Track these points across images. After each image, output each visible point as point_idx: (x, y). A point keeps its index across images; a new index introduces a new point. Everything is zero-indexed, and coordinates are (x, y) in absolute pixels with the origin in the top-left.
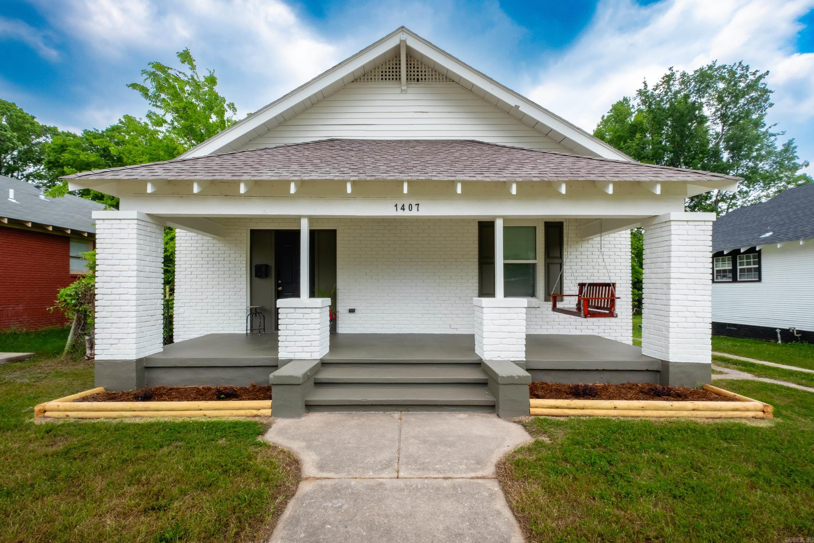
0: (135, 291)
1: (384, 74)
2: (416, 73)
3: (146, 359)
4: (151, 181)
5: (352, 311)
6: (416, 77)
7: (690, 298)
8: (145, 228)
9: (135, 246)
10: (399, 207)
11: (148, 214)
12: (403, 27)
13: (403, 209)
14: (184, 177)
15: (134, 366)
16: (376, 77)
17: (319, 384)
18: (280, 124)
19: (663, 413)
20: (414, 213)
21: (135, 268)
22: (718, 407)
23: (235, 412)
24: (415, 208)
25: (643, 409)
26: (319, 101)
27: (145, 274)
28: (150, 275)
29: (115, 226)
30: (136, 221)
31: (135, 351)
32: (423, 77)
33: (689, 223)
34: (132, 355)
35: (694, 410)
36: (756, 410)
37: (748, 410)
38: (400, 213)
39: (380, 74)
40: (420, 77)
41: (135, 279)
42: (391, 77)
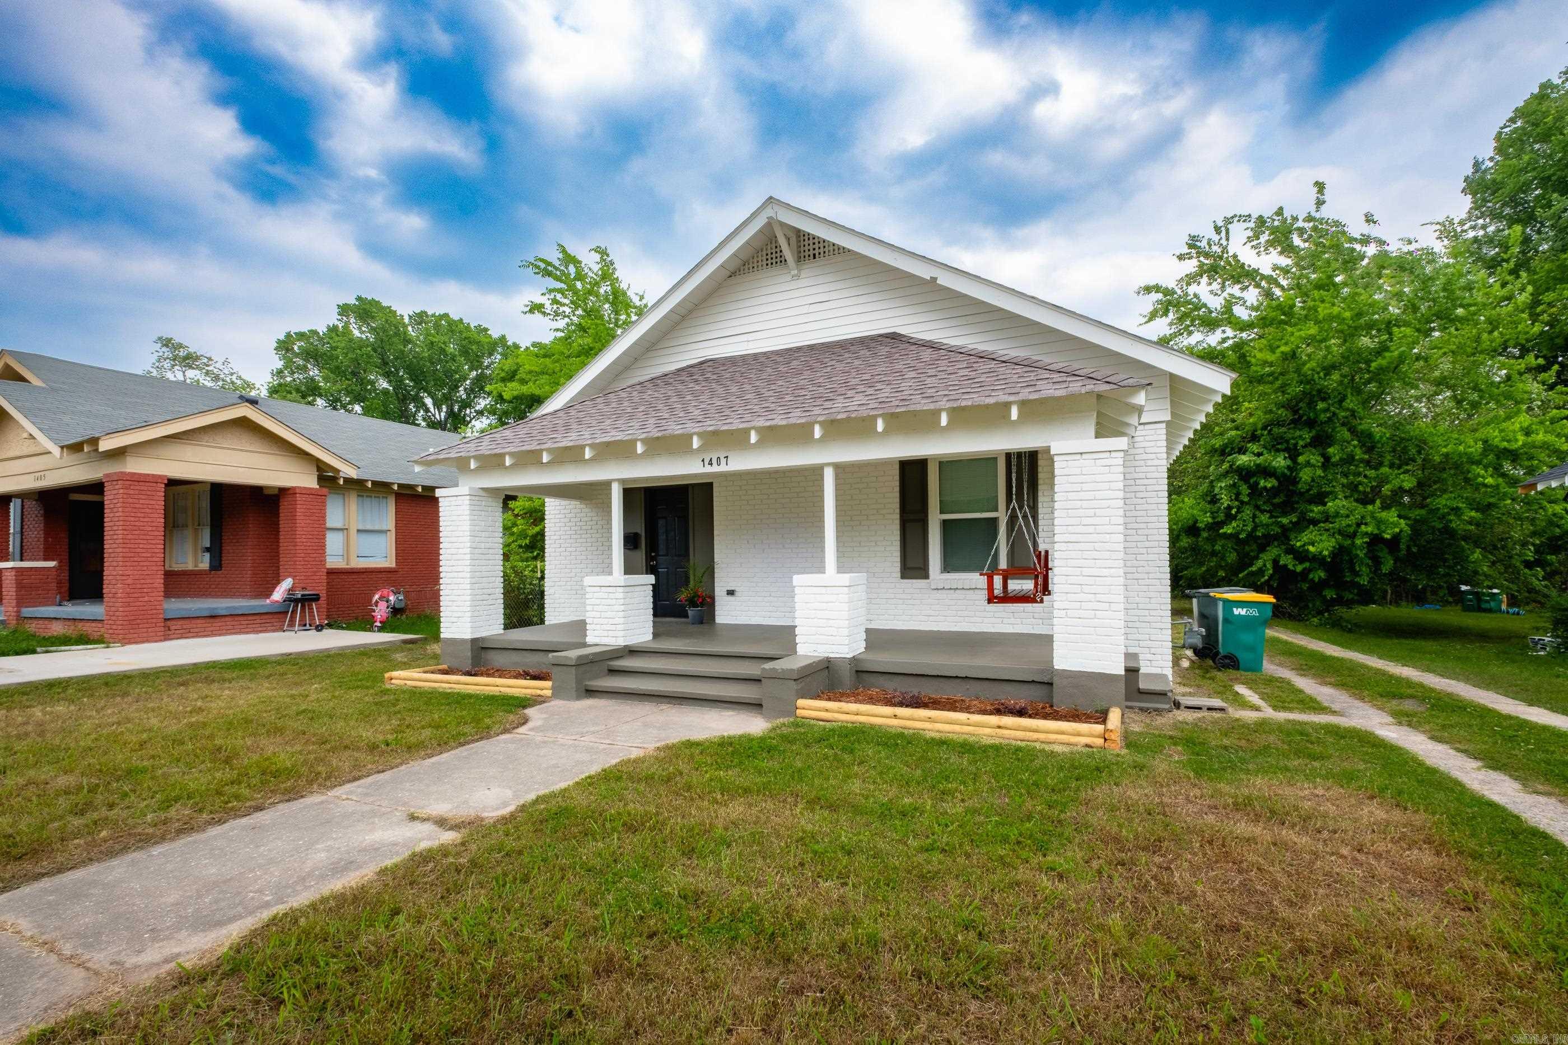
0: (468, 569)
1: (769, 257)
2: (811, 247)
3: (482, 639)
4: (474, 457)
5: (731, 593)
6: (811, 253)
7: (1086, 572)
8: (479, 503)
9: (468, 523)
10: (707, 462)
11: (482, 489)
12: (771, 198)
13: (711, 464)
14: (498, 451)
15: (469, 646)
16: (760, 264)
17: (613, 672)
18: (648, 350)
19: (957, 728)
20: (723, 468)
21: (469, 545)
22: (1035, 727)
23: (524, 691)
24: (723, 461)
25: (930, 719)
26: (690, 312)
27: (480, 551)
28: (486, 551)
29: (453, 503)
30: (468, 497)
31: (469, 630)
32: (822, 251)
33: (1084, 456)
34: (468, 636)
35: (999, 727)
36: (1092, 735)
37: (1079, 735)
38: (708, 469)
39: (764, 258)
40: (817, 252)
41: (468, 557)
42: (774, 261)
